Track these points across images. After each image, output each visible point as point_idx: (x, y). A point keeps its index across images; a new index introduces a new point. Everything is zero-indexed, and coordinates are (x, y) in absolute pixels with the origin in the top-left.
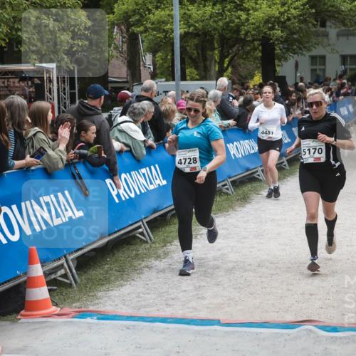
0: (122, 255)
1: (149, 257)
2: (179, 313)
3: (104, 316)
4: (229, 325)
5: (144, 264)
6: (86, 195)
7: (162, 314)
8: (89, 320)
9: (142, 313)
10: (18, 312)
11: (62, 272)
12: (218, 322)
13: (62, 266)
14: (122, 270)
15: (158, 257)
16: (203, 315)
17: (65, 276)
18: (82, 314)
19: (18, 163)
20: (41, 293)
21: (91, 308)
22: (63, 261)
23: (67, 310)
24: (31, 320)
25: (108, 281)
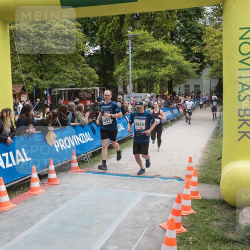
2: (119, 172)
4: (132, 176)
5: (112, 156)
6: (95, 134)
7: (114, 172)
8: (89, 174)
10: (69, 170)
11: (85, 158)
12: (129, 176)
13: (85, 156)
16: (126, 173)
17: (86, 159)
18: (88, 172)
19: (72, 124)
20: (76, 165)
21: (92, 170)
22: (85, 154)
23: (84, 170)
24: (72, 173)
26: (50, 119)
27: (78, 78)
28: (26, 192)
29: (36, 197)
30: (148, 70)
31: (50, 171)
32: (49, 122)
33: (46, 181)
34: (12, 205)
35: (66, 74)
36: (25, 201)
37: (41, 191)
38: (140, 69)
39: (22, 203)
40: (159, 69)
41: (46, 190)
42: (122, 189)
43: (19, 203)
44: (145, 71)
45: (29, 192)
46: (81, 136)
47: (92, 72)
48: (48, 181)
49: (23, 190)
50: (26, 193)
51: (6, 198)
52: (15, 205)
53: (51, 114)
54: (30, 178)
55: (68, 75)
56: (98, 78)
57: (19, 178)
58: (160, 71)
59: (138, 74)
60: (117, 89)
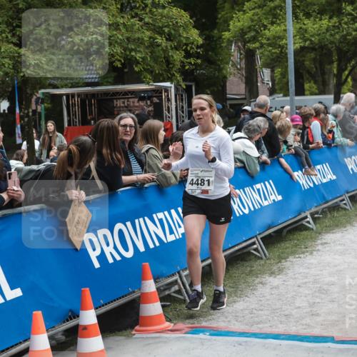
0: (236, 272)
1: (263, 273)
2: (293, 330)
3: (217, 332)
5: (258, 280)
8: (201, 335)
9: (255, 329)
11: (176, 288)
12: (332, 340)
13: (176, 282)
14: (235, 286)
15: (272, 274)
16: (317, 331)
17: (179, 292)
18: (195, 330)
20: (154, 309)
21: (204, 324)
22: (176, 277)
23: (180, 326)
24: (144, 335)
26: (71, 165)
27: (139, 41)
30: (335, 19)
31: (85, 328)
32: (70, 175)
46: (161, 221)
47: (181, 22)
53: (73, 147)
56: (200, 42)
59: (302, 32)
60: (224, 87)
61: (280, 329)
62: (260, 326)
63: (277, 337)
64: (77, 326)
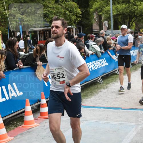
0: (92, 88)
1: (101, 88)
2: (109, 106)
5: (99, 90)
9: (97, 106)
12: (121, 108)
14: (92, 93)
15: (104, 88)
16: (117, 106)
25: (87, 96)
26: (37, 53)
27: (61, 13)
28: (20, 125)
29: (31, 130)
30: (127, 5)
31: (42, 104)
32: (37, 56)
33: (38, 115)
34: (9, 138)
35: (49, 9)
36: (22, 134)
37: (35, 124)
38: (118, 3)
39: (19, 136)
40: (139, 3)
41: (40, 123)
42: (117, 121)
43: (16, 136)
44: (124, 6)
45: (23, 125)
47: (74, 6)
48: (41, 115)
49: (17, 124)
50: (21, 127)
51: (4, 131)
52: (12, 138)
54: (24, 112)
55: (51, 10)
56: (81, 13)
57: (13, 112)
58: (140, 5)
59: (117, 9)
60: (92, 27)
61: (105, 105)
62: (99, 104)
63: (104, 108)
64: (40, 104)
